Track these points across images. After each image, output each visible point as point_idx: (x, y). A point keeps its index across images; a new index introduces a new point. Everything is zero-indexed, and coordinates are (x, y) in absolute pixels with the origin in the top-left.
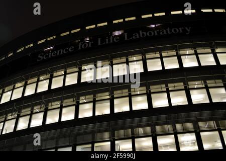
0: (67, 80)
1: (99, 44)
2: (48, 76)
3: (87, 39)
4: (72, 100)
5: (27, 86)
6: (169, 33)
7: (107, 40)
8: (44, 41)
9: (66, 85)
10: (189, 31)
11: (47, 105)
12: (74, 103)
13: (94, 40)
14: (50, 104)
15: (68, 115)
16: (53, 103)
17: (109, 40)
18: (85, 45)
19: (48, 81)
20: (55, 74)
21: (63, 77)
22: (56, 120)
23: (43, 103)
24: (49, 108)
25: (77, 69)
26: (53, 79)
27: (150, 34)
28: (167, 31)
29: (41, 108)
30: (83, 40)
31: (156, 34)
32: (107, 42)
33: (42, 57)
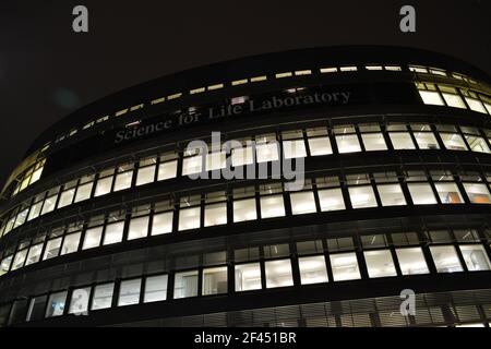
0: (160, 172)
1: (211, 116)
2: (132, 166)
3: (192, 109)
4: (168, 202)
5: (99, 181)
6: (317, 100)
7: (223, 111)
8: (125, 111)
9: (159, 179)
10: (347, 98)
11: (130, 211)
12: (172, 207)
13: (202, 110)
14: (134, 209)
15: (162, 226)
16: (140, 208)
17: (226, 112)
18: (189, 120)
19: (131, 173)
20: (142, 163)
21: (154, 167)
22: (144, 234)
23: (124, 208)
24: (133, 215)
25: (176, 156)
26: (140, 171)
27: (289, 102)
28: (314, 99)
29: (120, 215)
30: (185, 110)
31: (298, 102)
32: (223, 114)
33: (122, 137)
